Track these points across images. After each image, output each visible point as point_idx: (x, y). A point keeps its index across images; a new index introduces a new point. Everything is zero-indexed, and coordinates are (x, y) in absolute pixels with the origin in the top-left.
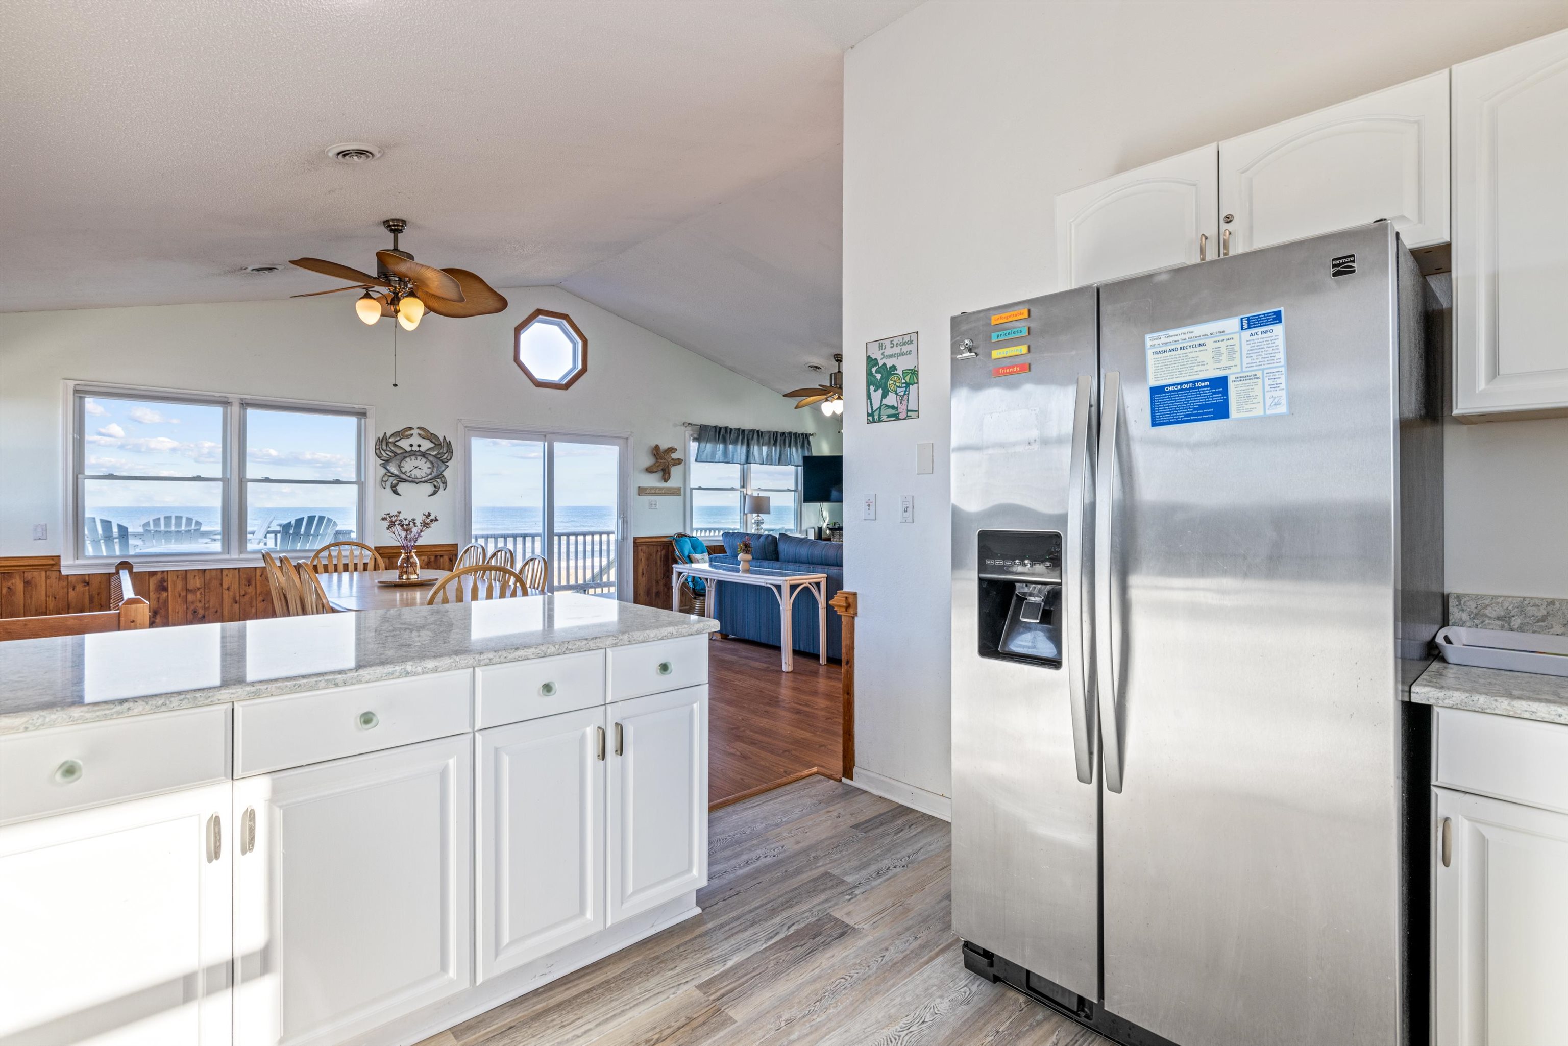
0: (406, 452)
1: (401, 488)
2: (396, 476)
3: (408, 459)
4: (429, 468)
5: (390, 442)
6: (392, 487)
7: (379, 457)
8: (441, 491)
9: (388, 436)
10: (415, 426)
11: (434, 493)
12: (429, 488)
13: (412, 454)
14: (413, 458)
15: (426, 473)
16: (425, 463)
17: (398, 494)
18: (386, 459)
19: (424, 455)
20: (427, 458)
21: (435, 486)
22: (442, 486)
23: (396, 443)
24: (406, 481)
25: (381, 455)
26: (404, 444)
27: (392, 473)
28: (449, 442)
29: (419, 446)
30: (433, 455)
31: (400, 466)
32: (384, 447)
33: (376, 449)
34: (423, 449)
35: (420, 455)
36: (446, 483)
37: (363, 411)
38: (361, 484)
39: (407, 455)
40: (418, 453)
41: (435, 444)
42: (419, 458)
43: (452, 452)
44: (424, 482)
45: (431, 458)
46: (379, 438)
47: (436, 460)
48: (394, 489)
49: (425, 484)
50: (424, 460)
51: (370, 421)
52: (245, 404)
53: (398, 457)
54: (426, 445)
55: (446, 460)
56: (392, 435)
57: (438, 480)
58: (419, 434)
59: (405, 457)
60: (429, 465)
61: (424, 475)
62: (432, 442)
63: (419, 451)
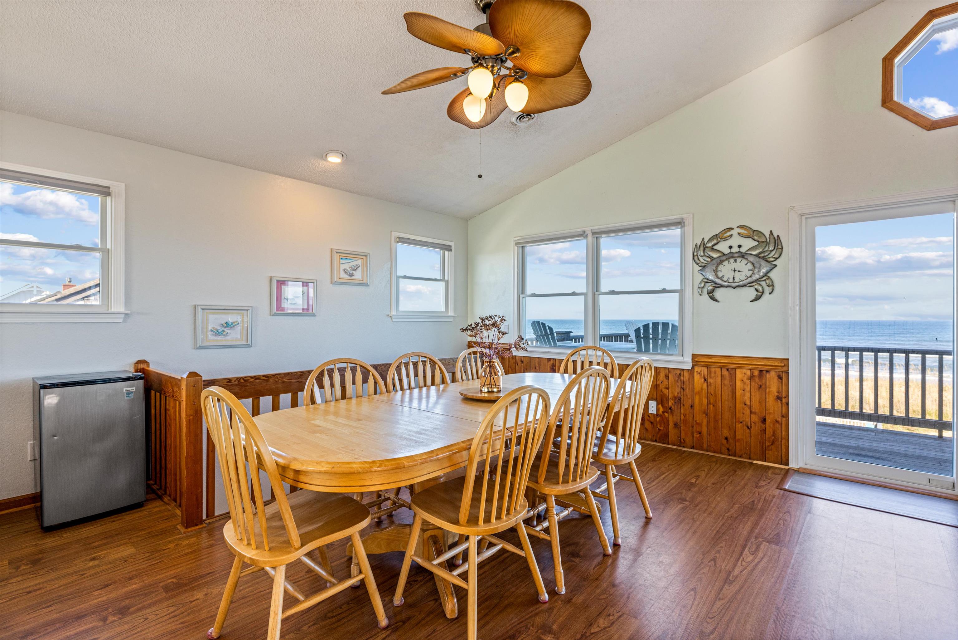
0: (724, 255)
1: (719, 293)
2: (712, 281)
3: (726, 263)
4: (750, 270)
5: (708, 247)
6: (708, 294)
7: (697, 264)
8: (766, 296)
9: (706, 241)
10: (734, 226)
11: (757, 298)
12: (751, 293)
13: (731, 256)
14: (732, 260)
15: (746, 276)
16: (746, 265)
17: (716, 301)
18: (703, 265)
19: (743, 256)
20: (747, 259)
21: (757, 290)
22: (767, 290)
23: (715, 247)
24: (722, 286)
25: (698, 262)
26: (723, 247)
27: (707, 279)
28: (778, 236)
29: (740, 246)
30: (754, 255)
31: (716, 271)
32: (702, 254)
33: (694, 256)
34: (743, 250)
35: (739, 257)
36: (773, 285)
37: (679, 220)
38: (681, 292)
39: (724, 258)
40: (736, 255)
41: (758, 242)
42: (739, 260)
43: (782, 248)
44: (742, 286)
45: (751, 259)
46: (696, 245)
47: (758, 259)
48: (711, 295)
49: (744, 288)
50: (745, 261)
51: (688, 229)
52: (598, 234)
53: (714, 261)
54: (748, 244)
55: (773, 259)
56: (710, 240)
57: (763, 283)
58: (739, 234)
59: (721, 262)
60: (750, 266)
61: (743, 278)
62: (754, 240)
63: (739, 252)
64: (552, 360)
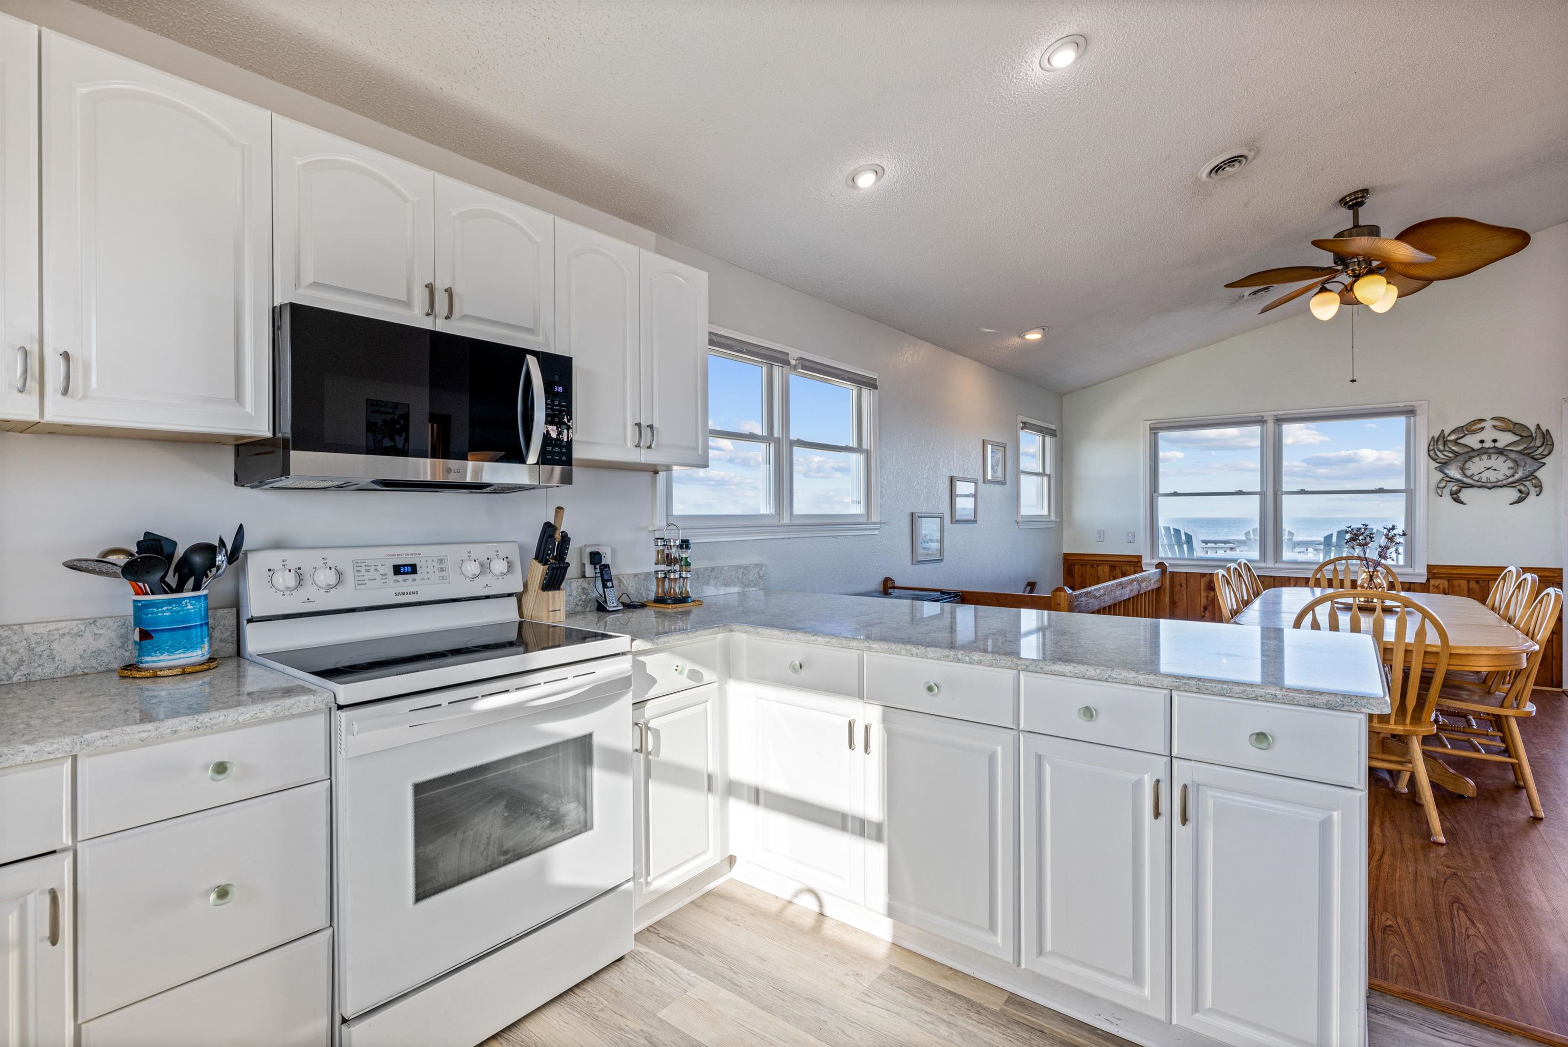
0: (1473, 450)
1: (1465, 495)
2: (1458, 480)
3: (1476, 460)
4: (1509, 468)
5: (1450, 441)
6: (1451, 494)
7: (1434, 460)
8: (1532, 497)
9: (1446, 433)
10: (1487, 416)
11: (1520, 500)
12: (1513, 494)
13: (1483, 452)
14: (1485, 457)
15: (1505, 475)
16: (1504, 462)
17: (1462, 503)
18: (1444, 461)
19: (1501, 452)
20: (1506, 456)
21: (1520, 491)
22: (1533, 491)
23: (1459, 441)
24: (1472, 486)
25: (1436, 457)
26: (1472, 441)
27: (1451, 478)
28: (1547, 431)
29: (1495, 441)
30: (1516, 452)
31: (1463, 469)
32: (1441, 448)
33: (1429, 451)
34: (1500, 445)
35: (1496, 453)
36: (1541, 486)
37: (1406, 408)
38: (1410, 493)
39: (1474, 454)
40: (1492, 451)
41: (1521, 436)
42: (1494, 457)
43: (1553, 445)
44: (1501, 487)
45: (1513, 456)
46: (1433, 438)
47: (1521, 457)
48: (1455, 496)
49: (1504, 489)
50: (1502, 459)
51: (1420, 420)
52: (1280, 421)
53: (1461, 458)
54: (1505, 439)
55: (1539, 456)
56: (1452, 432)
57: (1527, 483)
58: (1494, 427)
59: (1471, 458)
60: (1510, 463)
61: (1501, 477)
62: (1515, 434)
63: (1495, 447)
64: (1208, 575)
